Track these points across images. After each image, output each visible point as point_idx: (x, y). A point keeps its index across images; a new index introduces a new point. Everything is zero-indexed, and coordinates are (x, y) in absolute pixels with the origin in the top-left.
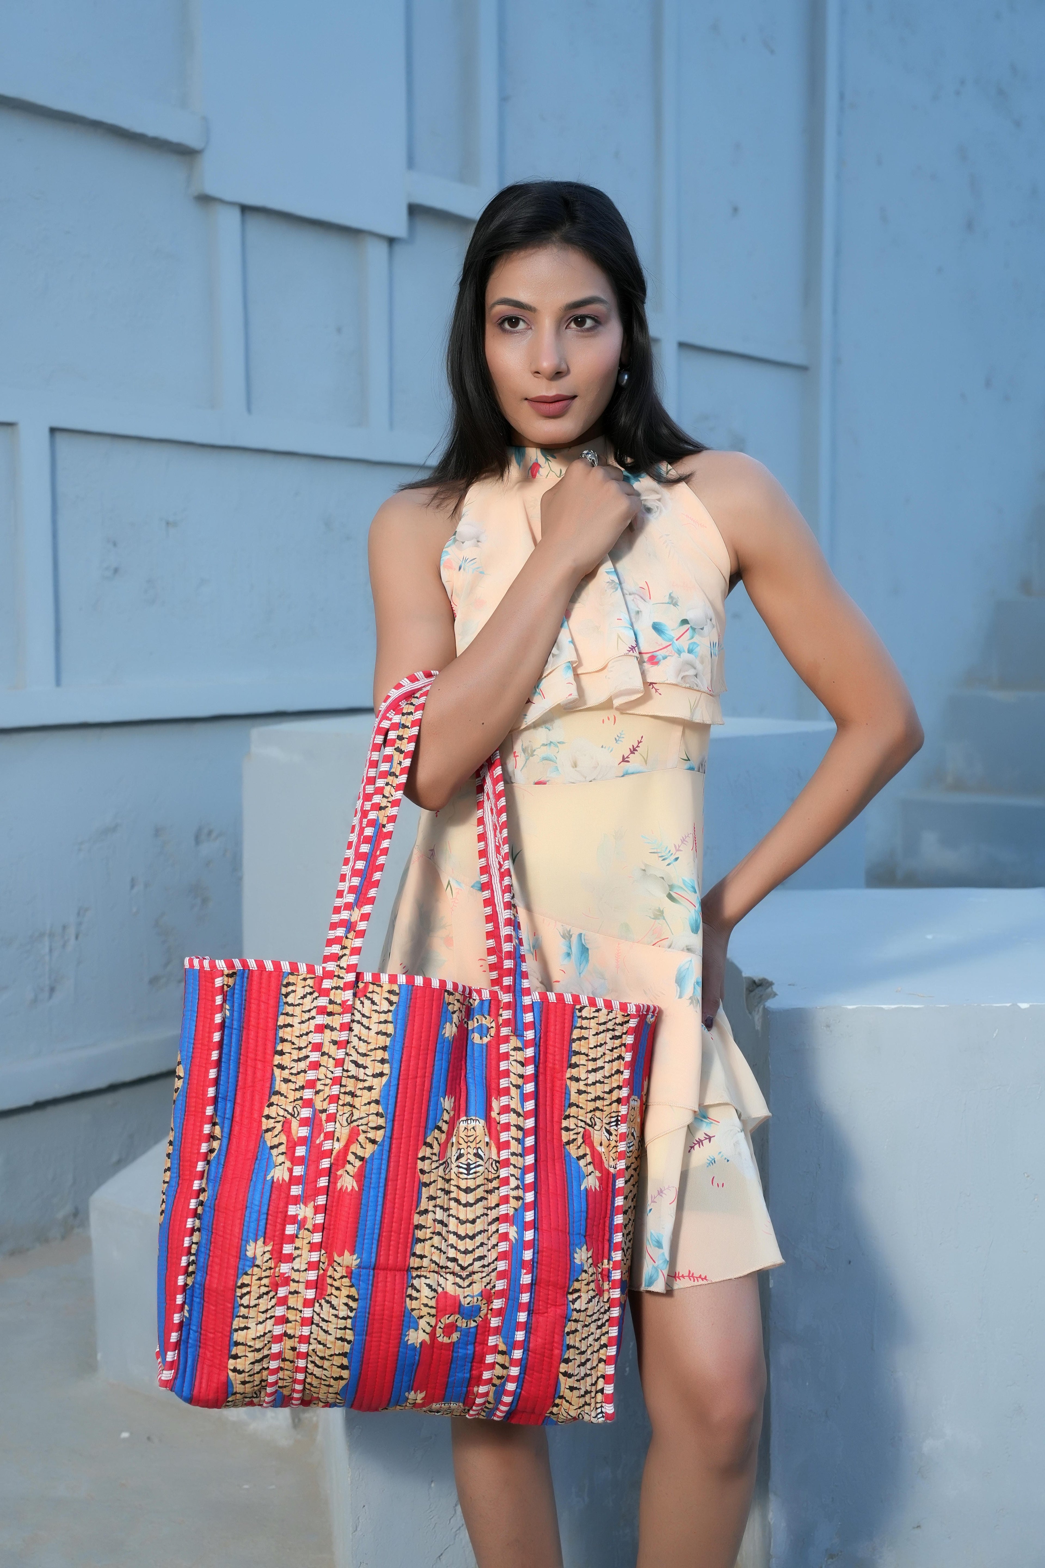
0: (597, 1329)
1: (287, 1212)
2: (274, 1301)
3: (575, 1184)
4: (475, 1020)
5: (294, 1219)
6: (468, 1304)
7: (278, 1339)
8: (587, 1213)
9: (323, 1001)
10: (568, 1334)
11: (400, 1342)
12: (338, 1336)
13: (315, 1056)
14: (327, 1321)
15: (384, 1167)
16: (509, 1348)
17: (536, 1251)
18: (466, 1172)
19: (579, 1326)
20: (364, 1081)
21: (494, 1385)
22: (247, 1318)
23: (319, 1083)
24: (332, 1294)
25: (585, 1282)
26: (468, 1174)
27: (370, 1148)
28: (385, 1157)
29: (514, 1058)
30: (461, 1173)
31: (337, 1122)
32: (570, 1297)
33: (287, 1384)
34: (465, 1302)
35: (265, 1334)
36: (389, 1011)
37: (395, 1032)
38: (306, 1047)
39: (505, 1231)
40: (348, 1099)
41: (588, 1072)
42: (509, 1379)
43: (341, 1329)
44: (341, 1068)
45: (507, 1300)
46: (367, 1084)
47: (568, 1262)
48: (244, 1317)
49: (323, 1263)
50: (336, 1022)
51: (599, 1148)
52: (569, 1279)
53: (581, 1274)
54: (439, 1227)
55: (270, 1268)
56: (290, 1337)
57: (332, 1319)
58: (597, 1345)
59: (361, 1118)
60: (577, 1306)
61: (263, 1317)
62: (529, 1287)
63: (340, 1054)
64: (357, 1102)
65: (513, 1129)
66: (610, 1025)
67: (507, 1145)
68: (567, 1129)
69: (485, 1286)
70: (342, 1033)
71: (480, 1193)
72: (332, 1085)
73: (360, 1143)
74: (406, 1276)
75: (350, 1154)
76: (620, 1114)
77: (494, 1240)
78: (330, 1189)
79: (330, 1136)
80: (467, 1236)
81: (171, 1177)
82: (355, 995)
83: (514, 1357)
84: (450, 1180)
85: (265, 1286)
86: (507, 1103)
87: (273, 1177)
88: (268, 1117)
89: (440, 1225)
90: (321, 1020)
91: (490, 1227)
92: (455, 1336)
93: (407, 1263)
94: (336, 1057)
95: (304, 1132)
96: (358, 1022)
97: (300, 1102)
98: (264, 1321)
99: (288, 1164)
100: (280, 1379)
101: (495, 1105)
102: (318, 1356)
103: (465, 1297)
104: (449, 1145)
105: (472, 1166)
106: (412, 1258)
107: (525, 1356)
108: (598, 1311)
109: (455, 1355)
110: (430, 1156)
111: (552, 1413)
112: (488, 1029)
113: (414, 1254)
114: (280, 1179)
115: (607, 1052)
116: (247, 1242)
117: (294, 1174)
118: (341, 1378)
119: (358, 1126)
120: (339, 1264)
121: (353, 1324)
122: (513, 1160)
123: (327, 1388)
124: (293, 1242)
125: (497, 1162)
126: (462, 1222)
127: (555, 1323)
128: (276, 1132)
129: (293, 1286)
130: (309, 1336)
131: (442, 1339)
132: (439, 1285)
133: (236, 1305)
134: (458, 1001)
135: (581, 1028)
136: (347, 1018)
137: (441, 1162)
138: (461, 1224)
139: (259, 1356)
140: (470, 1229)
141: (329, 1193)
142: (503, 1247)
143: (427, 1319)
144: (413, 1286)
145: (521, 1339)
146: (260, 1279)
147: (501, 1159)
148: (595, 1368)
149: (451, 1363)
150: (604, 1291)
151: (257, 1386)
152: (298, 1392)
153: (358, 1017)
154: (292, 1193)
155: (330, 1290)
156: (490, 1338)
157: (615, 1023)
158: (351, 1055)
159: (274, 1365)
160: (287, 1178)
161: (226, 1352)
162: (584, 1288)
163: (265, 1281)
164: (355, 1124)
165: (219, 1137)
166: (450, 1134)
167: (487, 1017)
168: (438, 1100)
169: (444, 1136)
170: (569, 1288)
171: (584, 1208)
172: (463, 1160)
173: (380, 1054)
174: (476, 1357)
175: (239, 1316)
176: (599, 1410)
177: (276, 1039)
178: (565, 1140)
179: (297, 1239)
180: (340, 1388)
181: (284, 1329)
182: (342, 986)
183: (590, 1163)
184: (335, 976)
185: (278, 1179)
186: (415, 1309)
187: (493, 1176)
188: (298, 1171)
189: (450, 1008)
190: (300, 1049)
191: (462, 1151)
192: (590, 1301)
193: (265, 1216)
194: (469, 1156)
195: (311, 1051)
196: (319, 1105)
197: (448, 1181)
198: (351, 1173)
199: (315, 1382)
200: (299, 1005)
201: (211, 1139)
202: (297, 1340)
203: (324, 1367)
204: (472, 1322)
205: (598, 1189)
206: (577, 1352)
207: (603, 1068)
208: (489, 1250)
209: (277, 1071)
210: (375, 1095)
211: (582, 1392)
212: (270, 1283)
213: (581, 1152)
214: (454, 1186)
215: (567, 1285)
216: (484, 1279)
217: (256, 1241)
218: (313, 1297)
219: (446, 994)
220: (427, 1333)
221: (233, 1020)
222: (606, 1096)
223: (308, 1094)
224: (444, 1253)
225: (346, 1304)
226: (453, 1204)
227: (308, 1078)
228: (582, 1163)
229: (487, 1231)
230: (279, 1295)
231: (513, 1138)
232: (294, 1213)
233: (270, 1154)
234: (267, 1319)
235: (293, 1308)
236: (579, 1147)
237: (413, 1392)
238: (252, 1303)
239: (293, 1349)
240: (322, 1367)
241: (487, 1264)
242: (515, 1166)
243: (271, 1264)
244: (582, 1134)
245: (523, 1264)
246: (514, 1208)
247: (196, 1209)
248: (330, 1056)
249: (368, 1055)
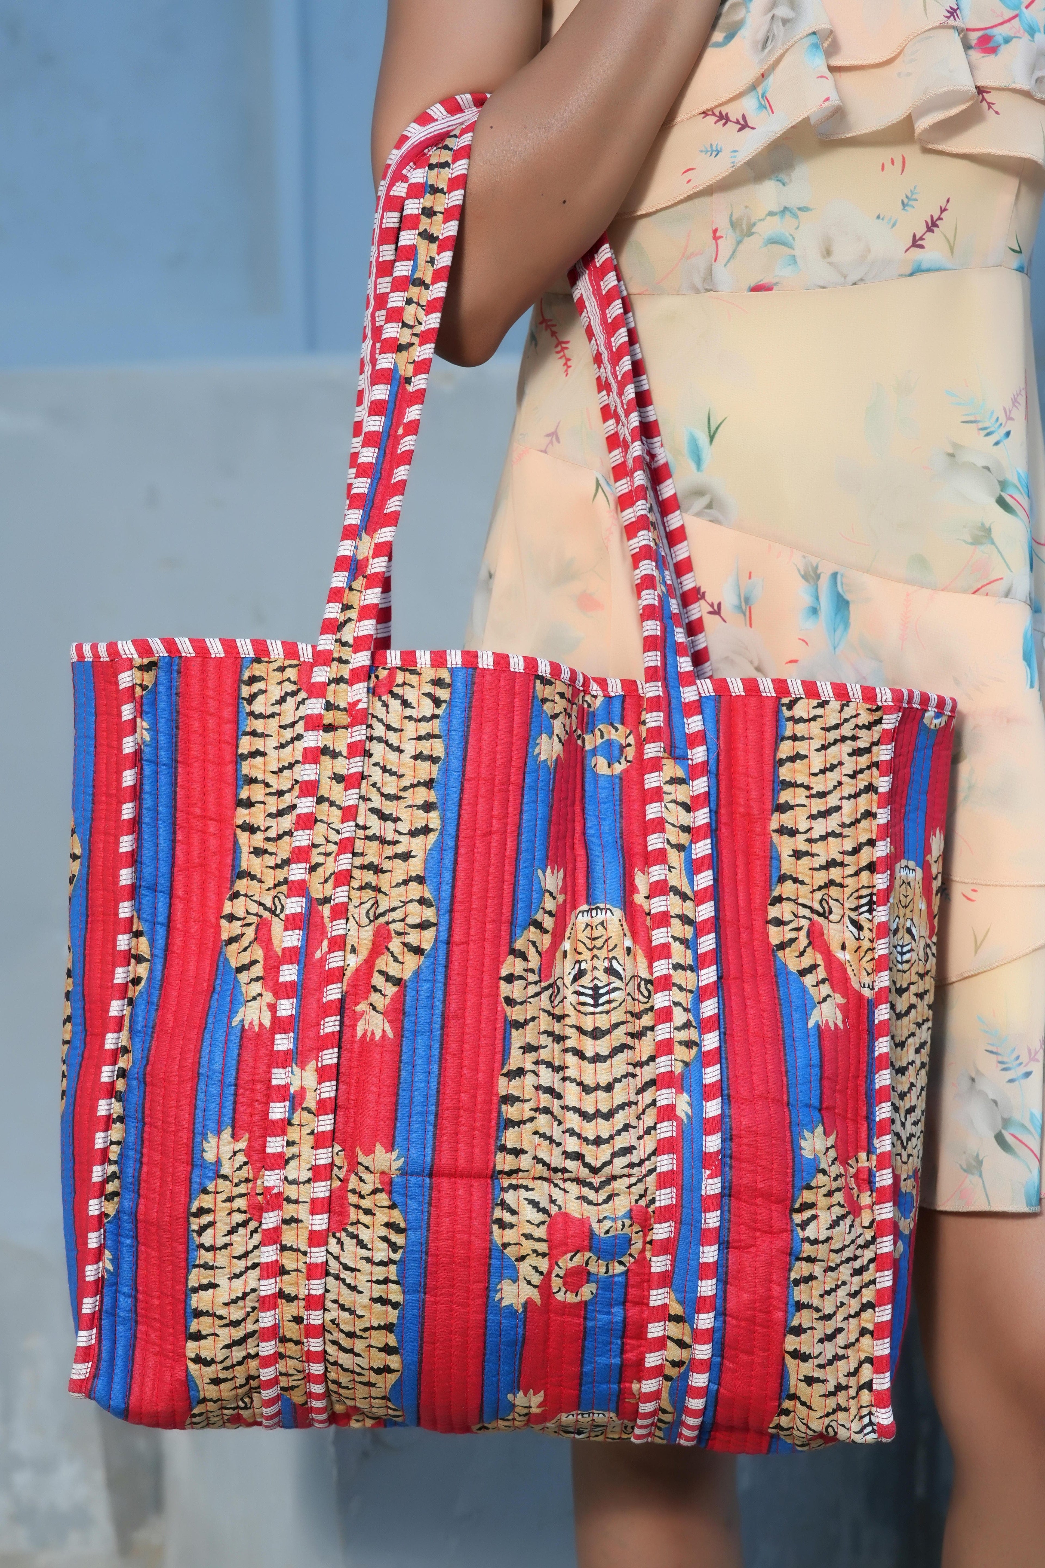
0: (852, 1275)
1: (270, 1080)
2: (257, 1238)
3: (797, 1017)
4: (598, 733)
5: (283, 1093)
6: (607, 1232)
7: (269, 1303)
8: (822, 1068)
9: (315, 706)
10: (797, 1282)
11: (486, 1304)
12: (376, 1295)
13: (306, 805)
14: (353, 1270)
15: (439, 995)
16: (688, 1310)
17: (728, 1136)
18: (591, 1001)
19: (818, 1270)
20: (395, 843)
21: (668, 1378)
22: (212, 1268)
23: (315, 851)
24: (358, 1222)
25: (824, 1191)
26: (596, 1005)
27: (412, 962)
28: (440, 977)
29: (672, 797)
30: (584, 1004)
31: (351, 919)
32: (797, 1218)
33: (296, 1383)
34: (599, 1229)
35: (245, 1295)
36: (435, 717)
37: (447, 753)
38: (290, 790)
39: (669, 1102)
40: (369, 877)
41: (812, 817)
42: (695, 1366)
43: (378, 1282)
44: (353, 823)
45: (679, 1223)
46: (400, 849)
47: (790, 1155)
48: (206, 1266)
49: (340, 1168)
50: (341, 741)
51: (840, 955)
52: (793, 1186)
53: (815, 1176)
54: (545, 1100)
55: (247, 1180)
56: (290, 1299)
57: (363, 1265)
58: (854, 1305)
59: (393, 910)
60: (811, 1232)
61: (240, 1265)
62: (719, 1200)
63: (350, 798)
64: (384, 882)
65: (676, 923)
66: (847, 730)
67: (664, 951)
68: (778, 922)
69: (637, 1201)
70: (352, 760)
71: (619, 1037)
72: (338, 854)
73: (392, 953)
74: (490, 1186)
75: (376, 974)
76: (875, 891)
77: (649, 1119)
78: (346, 1037)
79: (339, 943)
80: (598, 1114)
81: (73, 1033)
82: (373, 692)
83: (700, 1327)
84: (564, 1016)
85: (239, 1211)
86: (663, 877)
87: (243, 1021)
88: (231, 918)
89: (547, 1096)
90: (312, 739)
91: (640, 1097)
92: (587, 1291)
93: (491, 1164)
94: (343, 805)
95: (292, 939)
96: (380, 740)
97: (284, 889)
98: (241, 1274)
99: (268, 997)
100: (281, 1374)
101: (641, 882)
102: (342, 1331)
103: (600, 1221)
104: (559, 955)
105: (601, 991)
106: (500, 1156)
107: (719, 1324)
108: (853, 1242)
109: (590, 1324)
110: (524, 974)
111: (778, 1427)
112: (622, 748)
113: (503, 1148)
114: (256, 1023)
115: (846, 780)
116: (204, 1135)
117: (279, 1014)
118: (387, 1369)
119: (388, 923)
120: (367, 1168)
121: (402, 1274)
122: (678, 977)
123: (366, 1388)
124: (283, 1133)
125: (648, 982)
126: (587, 1089)
127: (771, 1264)
128: (245, 942)
129: (289, 1210)
130: (323, 1297)
131: (563, 1296)
132: (553, 1202)
133: (192, 1246)
134: (562, 695)
135: (794, 738)
136: (359, 733)
137: (544, 984)
138: (587, 1093)
139: (238, 1333)
140: (603, 1101)
141: (344, 1045)
142: (666, 1129)
143: (533, 1260)
144: (503, 1204)
145: (709, 1294)
146: (230, 1199)
147: (656, 975)
148: (853, 1344)
149: (584, 1339)
150: (860, 1208)
151: (241, 1386)
152: (318, 1397)
153: (379, 730)
154: (276, 1048)
155: (353, 1215)
156: (652, 1292)
157: (857, 726)
158: (369, 799)
159: (268, 1348)
160: (267, 1022)
161: (182, 1328)
162: (823, 1202)
163: (241, 1203)
164: (382, 920)
165: (148, 957)
166: (558, 936)
167: (620, 726)
168: (533, 874)
169: (547, 939)
170: (793, 1201)
171: (815, 1059)
172: (586, 981)
173: (422, 795)
174: (629, 1327)
175: (199, 1266)
176: (866, 1420)
177: (236, 779)
178: (775, 940)
179: (289, 1128)
180: (389, 1387)
181: (279, 1285)
182: (346, 676)
183: (823, 981)
184: (334, 659)
185: (251, 1023)
186: (509, 1244)
187: (643, 1007)
188: (286, 1008)
189: (547, 707)
190: (280, 794)
191: (583, 966)
192: (834, 1224)
193: (232, 1090)
194: (596, 973)
195: (298, 797)
196: (317, 892)
197: (560, 1018)
198: (380, 1008)
199: (345, 1379)
200: (272, 715)
201: (133, 961)
202: (302, 1303)
203: (356, 1350)
204: (616, 1264)
205: (841, 1026)
206: (816, 1315)
207: (838, 808)
208: (640, 1138)
209: (243, 837)
210: (416, 866)
211: (831, 1387)
212: (249, 1205)
213: (806, 962)
214: (572, 1026)
215: (790, 1195)
216: (633, 1189)
217: (218, 1133)
218: (325, 1227)
219: (538, 682)
220: (535, 1287)
221: (157, 748)
222: (848, 859)
223: (297, 872)
224: (559, 1144)
225: (385, 1239)
226: (571, 1060)
227: (295, 844)
228: (809, 980)
229: (636, 1104)
230: (264, 1227)
231: (675, 939)
232: (282, 1082)
233: (236, 982)
234: (247, 1268)
235: (291, 1249)
236: (802, 954)
237: (521, 1393)
238: (221, 1241)
239: (298, 1320)
240: (351, 1351)
241: (637, 1161)
242: (681, 989)
243: (246, 1172)
244: (805, 929)
245: (706, 1159)
246: (683, 1062)
247: (113, 1084)
248: (332, 804)
249: (400, 798)
